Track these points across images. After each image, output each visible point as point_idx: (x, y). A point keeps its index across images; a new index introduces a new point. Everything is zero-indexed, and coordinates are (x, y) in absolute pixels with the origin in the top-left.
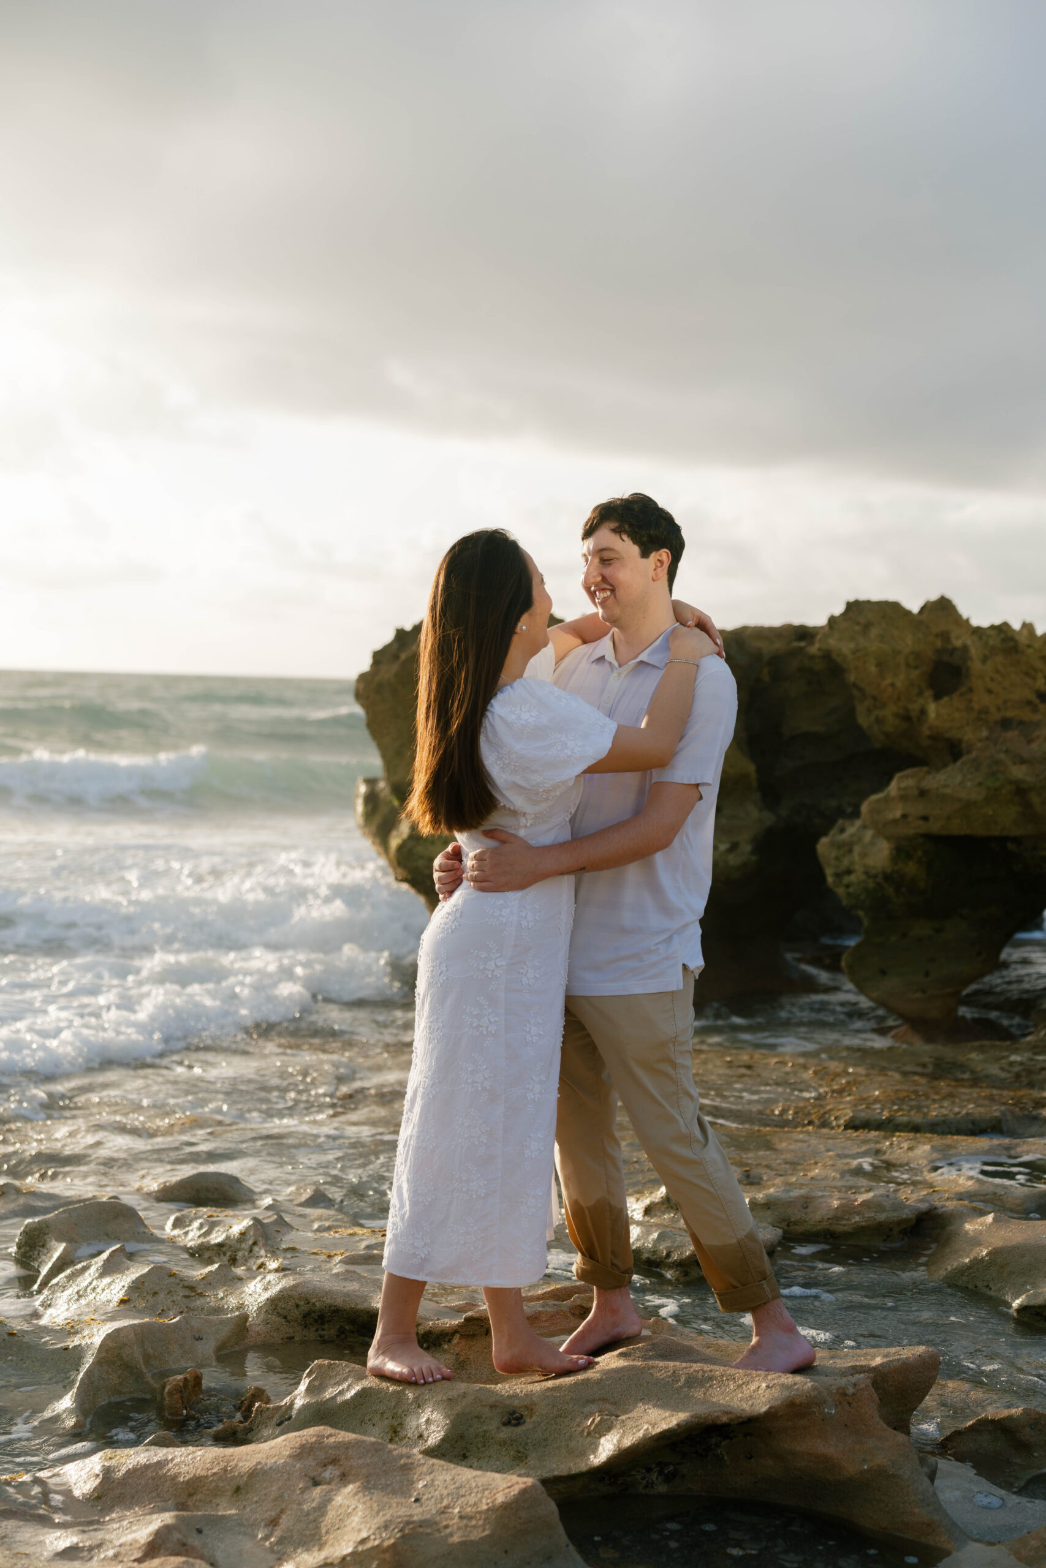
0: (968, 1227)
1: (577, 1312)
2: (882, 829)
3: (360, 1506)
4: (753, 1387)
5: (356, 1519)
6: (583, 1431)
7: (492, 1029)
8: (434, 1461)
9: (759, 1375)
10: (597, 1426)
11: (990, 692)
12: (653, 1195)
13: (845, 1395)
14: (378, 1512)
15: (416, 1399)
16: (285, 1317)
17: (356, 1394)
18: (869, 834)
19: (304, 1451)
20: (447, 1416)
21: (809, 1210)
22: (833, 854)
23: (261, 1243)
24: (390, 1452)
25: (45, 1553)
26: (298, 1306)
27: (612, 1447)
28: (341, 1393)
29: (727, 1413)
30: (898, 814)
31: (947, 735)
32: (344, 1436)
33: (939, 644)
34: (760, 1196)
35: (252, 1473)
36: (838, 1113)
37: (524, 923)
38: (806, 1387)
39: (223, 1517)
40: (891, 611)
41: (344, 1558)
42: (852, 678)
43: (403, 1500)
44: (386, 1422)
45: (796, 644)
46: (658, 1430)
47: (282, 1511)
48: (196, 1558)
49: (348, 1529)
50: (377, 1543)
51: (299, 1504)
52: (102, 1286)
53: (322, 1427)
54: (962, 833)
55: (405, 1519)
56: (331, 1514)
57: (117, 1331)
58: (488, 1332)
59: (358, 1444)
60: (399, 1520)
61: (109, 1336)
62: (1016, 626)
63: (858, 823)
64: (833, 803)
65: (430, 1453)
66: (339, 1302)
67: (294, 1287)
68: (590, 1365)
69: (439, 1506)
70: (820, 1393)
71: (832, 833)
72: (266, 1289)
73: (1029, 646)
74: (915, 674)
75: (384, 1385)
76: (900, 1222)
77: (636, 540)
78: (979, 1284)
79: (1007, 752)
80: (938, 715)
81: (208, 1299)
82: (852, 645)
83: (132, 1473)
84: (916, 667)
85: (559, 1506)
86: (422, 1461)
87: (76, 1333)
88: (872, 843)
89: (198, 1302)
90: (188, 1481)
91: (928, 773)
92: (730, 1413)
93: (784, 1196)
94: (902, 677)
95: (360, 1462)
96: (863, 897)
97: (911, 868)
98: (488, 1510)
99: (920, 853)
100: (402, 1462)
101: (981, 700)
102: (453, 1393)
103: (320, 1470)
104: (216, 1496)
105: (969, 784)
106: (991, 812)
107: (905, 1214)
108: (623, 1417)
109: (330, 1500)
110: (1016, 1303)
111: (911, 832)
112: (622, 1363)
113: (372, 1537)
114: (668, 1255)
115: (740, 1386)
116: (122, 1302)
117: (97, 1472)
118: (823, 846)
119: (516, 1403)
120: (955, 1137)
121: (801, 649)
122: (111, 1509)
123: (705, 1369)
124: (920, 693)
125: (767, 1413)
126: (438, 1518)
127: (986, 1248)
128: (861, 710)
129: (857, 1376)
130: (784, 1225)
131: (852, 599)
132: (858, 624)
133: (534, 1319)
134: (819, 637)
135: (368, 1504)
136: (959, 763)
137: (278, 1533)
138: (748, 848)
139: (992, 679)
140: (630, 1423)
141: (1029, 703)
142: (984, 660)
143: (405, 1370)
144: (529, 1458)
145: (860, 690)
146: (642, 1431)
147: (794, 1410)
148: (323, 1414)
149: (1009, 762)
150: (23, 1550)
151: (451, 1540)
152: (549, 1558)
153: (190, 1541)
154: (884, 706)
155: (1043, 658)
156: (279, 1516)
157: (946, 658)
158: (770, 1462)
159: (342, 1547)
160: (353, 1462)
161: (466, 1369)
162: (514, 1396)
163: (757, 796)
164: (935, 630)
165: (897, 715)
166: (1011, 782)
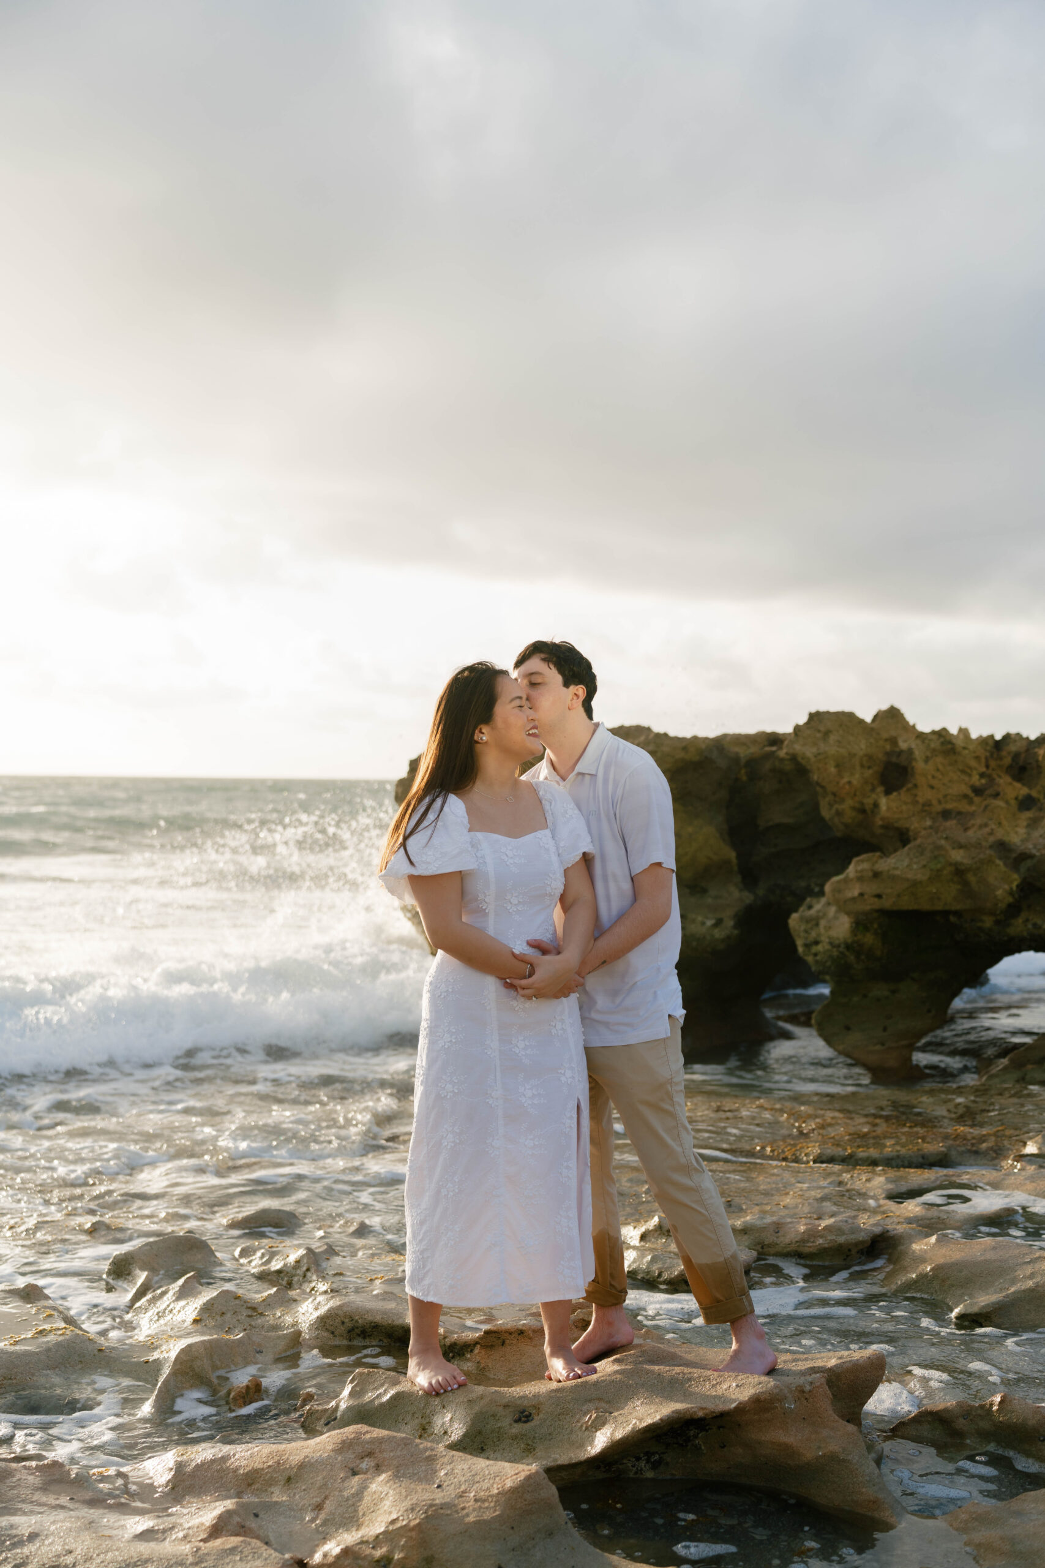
0: (915, 1247)
1: (580, 1325)
2: (843, 906)
3: (391, 1492)
4: (725, 1386)
5: (387, 1503)
6: (582, 1426)
8: (454, 1452)
9: (730, 1376)
10: (593, 1421)
11: (932, 787)
12: (648, 1223)
13: (803, 1392)
14: (406, 1497)
16: (333, 1333)
17: (391, 1397)
18: (833, 910)
19: (344, 1446)
20: (466, 1415)
21: (779, 1234)
22: (803, 927)
23: (313, 1270)
24: (417, 1445)
25: (126, 1536)
26: (343, 1323)
27: (605, 1439)
28: (379, 1396)
29: (702, 1409)
30: (856, 893)
31: (896, 825)
32: (378, 1433)
33: (888, 747)
34: (738, 1223)
35: (301, 1466)
36: (807, 1151)
38: (769, 1385)
39: (276, 1502)
40: (847, 721)
41: (377, 1537)
42: (815, 777)
43: (427, 1486)
44: (416, 1421)
45: (768, 749)
46: (644, 1424)
47: (326, 1498)
48: (252, 1538)
49: (382, 1511)
50: (404, 1523)
51: (341, 1491)
52: (178, 1308)
53: (360, 1426)
54: (911, 908)
55: (429, 1502)
56: (367, 1499)
57: (190, 1346)
58: (504, 1343)
59: (390, 1439)
60: (424, 1503)
61: (182, 1350)
62: (954, 731)
63: (823, 900)
64: (803, 884)
65: (453, 1447)
66: (378, 1318)
67: (340, 1306)
69: (458, 1491)
70: (781, 1390)
71: (801, 909)
72: (316, 1309)
73: (964, 748)
74: (868, 773)
76: (857, 1244)
77: (561, 672)
79: (946, 838)
80: (889, 809)
81: (268, 1318)
82: (814, 750)
83: (200, 1467)
84: (869, 768)
85: (559, 1489)
86: (444, 1453)
87: (156, 1348)
88: (836, 918)
89: (260, 1321)
90: (247, 1473)
91: (881, 857)
92: (705, 1408)
93: (759, 1223)
94: (857, 776)
95: (392, 1454)
96: (829, 964)
97: (869, 939)
98: (499, 1494)
99: (875, 926)
100: (427, 1454)
101: (925, 794)
102: (473, 1396)
103: (358, 1462)
104: (270, 1485)
105: (915, 866)
106: (934, 891)
107: (861, 1236)
108: (616, 1414)
109: (366, 1488)
110: (956, 1311)
111: (868, 908)
112: (616, 1367)
113: (401, 1518)
114: (660, 1275)
115: (714, 1386)
116: (195, 1321)
117: (171, 1466)
118: (794, 920)
119: (526, 1403)
120: (907, 1170)
121: (773, 753)
123: (686, 1371)
124: (873, 790)
125: (735, 1408)
126: (456, 1502)
127: (930, 1264)
128: (823, 804)
129: (814, 1375)
130: (759, 1247)
131: (813, 711)
132: (819, 731)
134: (786, 743)
135: (398, 1490)
136: (906, 848)
137: (323, 1516)
138: (731, 923)
139: (933, 777)
140: (620, 1419)
141: (965, 796)
142: (927, 760)
144: (537, 1450)
145: (823, 787)
146: (631, 1426)
147: (760, 1405)
148: (362, 1415)
149: (948, 847)
150: (107, 1533)
151: (467, 1520)
152: (550, 1534)
153: (248, 1524)
154: (843, 800)
155: (977, 758)
156: (323, 1502)
157: (894, 759)
158: (740, 1451)
159: (376, 1527)
160: (386, 1455)
161: (481, 1376)
162: (524, 1397)
163: (738, 879)
164: (885, 735)
165: (854, 808)
166: (951, 864)
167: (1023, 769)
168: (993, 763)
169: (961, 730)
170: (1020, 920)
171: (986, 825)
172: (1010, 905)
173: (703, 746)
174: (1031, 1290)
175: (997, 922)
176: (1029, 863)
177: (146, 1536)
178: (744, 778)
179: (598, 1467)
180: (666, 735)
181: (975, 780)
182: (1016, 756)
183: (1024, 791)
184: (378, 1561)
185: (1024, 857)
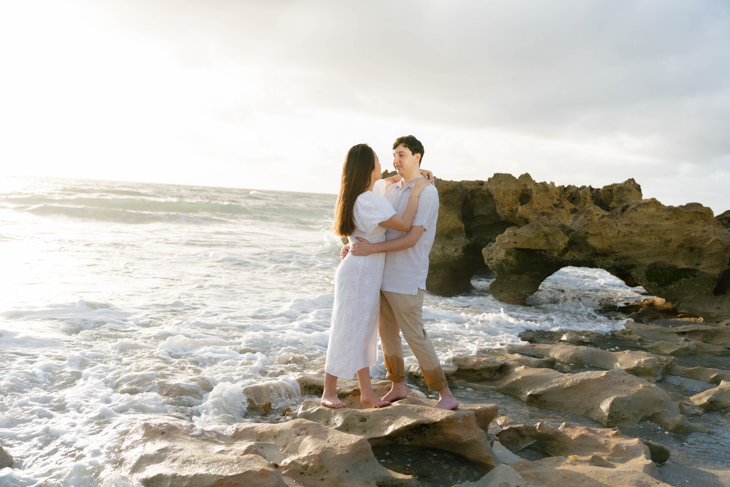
0: (516, 369)
2: (502, 246)
3: (311, 442)
4: (437, 413)
5: (309, 446)
6: (384, 424)
7: (354, 297)
8: (337, 431)
10: (388, 423)
11: (538, 203)
13: (465, 417)
14: (316, 444)
15: (334, 412)
17: (317, 411)
18: (498, 247)
19: (296, 426)
20: (343, 418)
22: (487, 253)
24: (323, 427)
25: (214, 452)
27: (392, 429)
28: (312, 410)
29: (427, 420)
30: (507, 241)
31: (524, 217)
32: (309, 422)
33: (523, 188)
35: (280, 432)
37: (365, 265)
38: (454, 414)
39: (270, 444)
40: (508, 177)
41: (304, 458)
42: (495, 198)
43: (324, 441)
44: (325, 419)
45: (479, 187)
46: (406, 425)
47: (288, 443)
48: (259, 455)
49: (306, 449)
51: (293, 441)
53: (303, 419)
55: (324, 447)
56: (302, 444)
58: (360, 394)
59: (312, 424)
60: (322, 447)
62: (548, 183)
63: (495, 244)
64: (489, 237)
65: (337, 429)
66: (316, 383)
67: (302, 378)
68: (388, 405)
69: (335, 444)
70: (458, 416)
71: (487, 246)
73: (552, 190)
74: (515, 197)
75: (326, 408)
76: (494, 367)
77: (411, 150)
78: (518, 387)
79: (542, 222)
80: (522, 211)
82: (495, 187)
83: (244, 430)
84: (515, 195)
85: (372, 446)
86: (333, 431)
88: (499, 250)
90: (261, 433)
91: (517, 228)
94: (511, 198)
95: (312, 429)
96: (496, 267)
97: (511, 258)
98: (349, 445)
99: (514, 254)
100: (326, 430)
101: (535, 206)
102: (345, 411)
103: (300, 431)
104: (269, 438)
105: (529, 232)
106: (536, 242)
107: (497, 365)
108: (396, 421)
109: (302, 440)
110: (528, 393)
111: (511, 247)
112: (399, 404)
113: (313, 452)
115: (433, 413)
117: (234, 429)
118: (484, 250)
119: (364, 415)
121: (481, 188)
122: (237, 441)
123: (423, 407)
124: (516, 203)
125: (440, 421)
126: (334, 447)
127: (520, 376)
128: (498, 208)
129: (471, 412)
131: (496, 173)
132: (497, 180)
133: (375, 390)
134: (485, 184)
135: (313, 442)
136: (527, 225)
137: (286, 449)
138: (461, 251)
139: (539, 200)
140: (398, 422)
141: (551, 207)
142: (537, 193)
143: (331, 404)
144: (366, 432)
145: (498, 202)
146: (401, 425)
147: (448, 421)
148: (306, 416)
149: (543, 226)
150: (208, 450)
151: (337, 454)
152: (367, 461)
153: (258, 450)
154: (505, 207)
155: (557, 193)
156: (286, 445)
157: (525, 192)
158: (441, 436)
159: (304, 454)
160: (310, 429)
161: (351, 405)
162: (364, 413)
163: (465, 234)
164: (522, 183)
165: (509, 210)
166: (543, 232)
167: (574, 198)
168: (562, 196)
169: (551, 183)
170: (568, 254)
171: (558, 218)
172: (564, 248)
173: (454, 184)
174: (557, 387)
175: (559, 255)
176: (573, 233)
177: (222, 452)
178: (469, 197)
179: (389, 439)
180: (441, 179)
181: (555, 202)
182: (572, 193)
183: (573, 206)
184: (304, 466)
185: (571, 231)
